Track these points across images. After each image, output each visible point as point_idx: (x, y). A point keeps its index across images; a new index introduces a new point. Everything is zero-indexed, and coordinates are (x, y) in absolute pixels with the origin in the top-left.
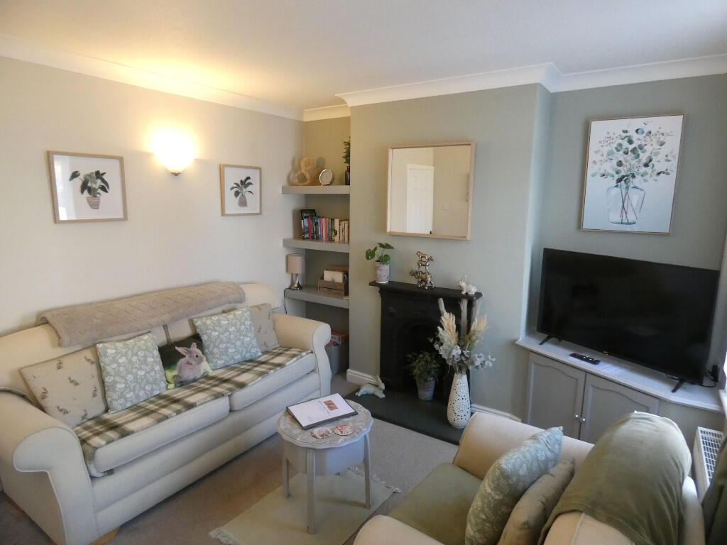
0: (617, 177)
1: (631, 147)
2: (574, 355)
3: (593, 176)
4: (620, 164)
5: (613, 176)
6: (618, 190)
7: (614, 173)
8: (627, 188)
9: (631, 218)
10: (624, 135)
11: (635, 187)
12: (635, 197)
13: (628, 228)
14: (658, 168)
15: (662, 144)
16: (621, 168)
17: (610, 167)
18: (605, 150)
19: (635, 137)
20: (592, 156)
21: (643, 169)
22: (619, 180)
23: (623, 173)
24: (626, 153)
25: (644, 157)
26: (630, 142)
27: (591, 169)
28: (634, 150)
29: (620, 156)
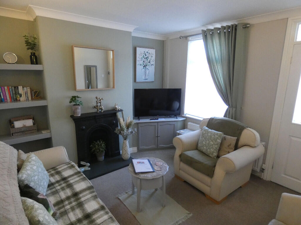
0: (143, 65)
1: (146, 57)
2: (151, 120)
3: (138, 65)
4: (144, 62)
5: (142, 65)
6: (143, 70)
7: (142, 64)
8: (146, 69)
9: (147, 78)
10: (144, 53)
11: (147, 69)
12: (147, 72)
13: (146, 81)
14: (152, 64)
15: (152, 57)
16: (144, 63)
17: (141, 62)
18: (140, 57)
19: (147, 54)
20: (138, 59)
21: (149, 64)
22: (144, 67)
23: (145, 65)
24: (145, 58)
25: (149, 60)
26: (146, 55)
27: (137, 63)
28: (146, 58)
29: (144, 59)
